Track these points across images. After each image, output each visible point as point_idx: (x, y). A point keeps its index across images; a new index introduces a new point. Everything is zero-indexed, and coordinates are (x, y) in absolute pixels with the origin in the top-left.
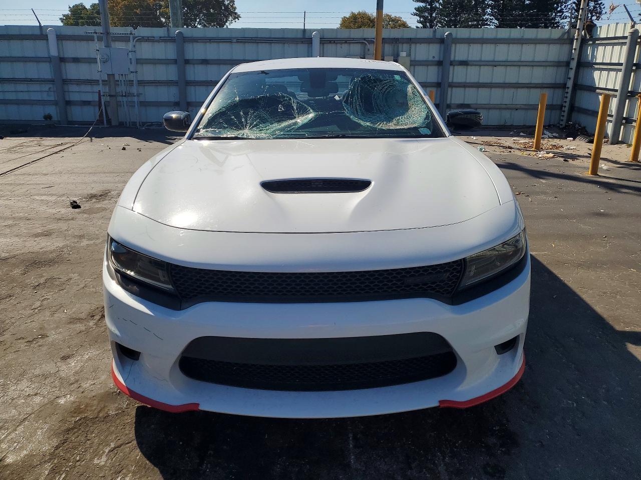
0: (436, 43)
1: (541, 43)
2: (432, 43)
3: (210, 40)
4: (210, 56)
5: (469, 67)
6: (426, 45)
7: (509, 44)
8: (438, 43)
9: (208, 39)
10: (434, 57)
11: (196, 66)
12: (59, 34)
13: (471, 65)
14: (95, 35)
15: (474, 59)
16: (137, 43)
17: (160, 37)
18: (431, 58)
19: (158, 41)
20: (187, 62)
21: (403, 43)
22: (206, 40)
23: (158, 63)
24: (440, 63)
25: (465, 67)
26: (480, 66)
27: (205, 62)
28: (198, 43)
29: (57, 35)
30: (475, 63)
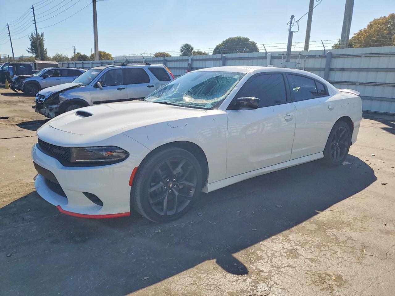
3: (348, 56)
4: (346, 66)
9: (346, 56)
11: (337, 72)
12: (272, 56)
14: (283, 55)
16: (307, 59)
17: (319, 55)
19: (318, 58)
20: (331, 69)
22: (345, 56)
23: (316, 70)
27: (343, 70)
28: (340, 58)
29: (271, 56)
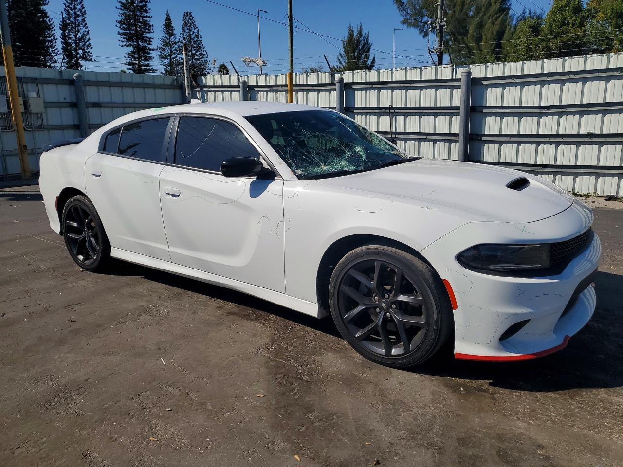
0: (65, 84)
1: (159, 88)
2: (59, 84)
5: (102, 109)
6: (53, 85)
7: (133, 87)
8: (67, 84)
10: (65, 99)
13: (105, 107)
15: (106, 101)
18: (62, 100)
21: (27, 83)
24: (73, 105)
25: (98, 108)
26: (113, 107)
30: (108, 105)
